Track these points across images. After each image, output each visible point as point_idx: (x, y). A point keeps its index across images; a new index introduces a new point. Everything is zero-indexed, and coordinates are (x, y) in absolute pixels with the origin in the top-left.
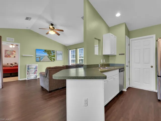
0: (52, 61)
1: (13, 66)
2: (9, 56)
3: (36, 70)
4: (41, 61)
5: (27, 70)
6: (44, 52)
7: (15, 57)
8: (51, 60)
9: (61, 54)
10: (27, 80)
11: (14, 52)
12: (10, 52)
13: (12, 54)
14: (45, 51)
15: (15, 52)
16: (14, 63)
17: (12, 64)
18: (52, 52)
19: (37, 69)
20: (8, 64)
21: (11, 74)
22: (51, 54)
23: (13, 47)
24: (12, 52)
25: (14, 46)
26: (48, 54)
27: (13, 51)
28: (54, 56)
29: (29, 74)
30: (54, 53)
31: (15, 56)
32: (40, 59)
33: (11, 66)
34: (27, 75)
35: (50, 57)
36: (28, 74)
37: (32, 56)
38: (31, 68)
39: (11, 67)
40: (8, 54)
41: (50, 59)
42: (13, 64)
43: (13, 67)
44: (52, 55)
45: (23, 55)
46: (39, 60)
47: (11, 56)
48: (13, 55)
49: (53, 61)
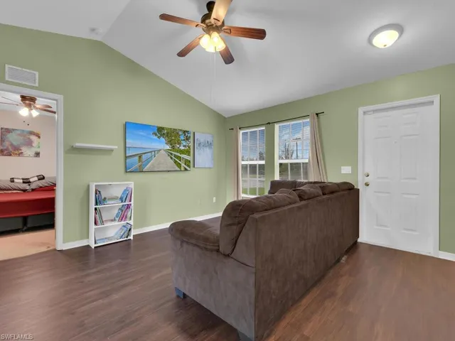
0: (182, 169)
1: (33, 186)
2: (17, 152)
3: (128, 206)
4: (146, 169)
5: (93, 206)
6: (156, 135)
7: (37, 154)
8: (179, 165)
9: (209, 145)
10: (93, 246)
11: (33, 138)
12: (19, 135)
13: (30, 144)
14: (160, 131)
15: (39, 137)
16: (36, 179)
17: (26, 181)
18: (182, 138)
19: (130, 201)
20: (12, 180)
21: (25, 219)
22: (180, 144)
23: (31, 115)
24: (29, 136)
25: (35, 113)
26: (170, 142)
27: (32, 133)
28: (188, 153)
29: (102, 223)
30: (187, 139)
31: (38, 150)
32: (140, 161)
33: (26, 186)
34: (92, 227)
35: (175, 156)
36: (96, 224)
37: (112, 150)
38: (109, 199)
39: (25, 191)
40: (15, 143)
41: (175, 162)
42: (31, 180)
43: (33, 190)
44: (182, 148)
45: (78, 144)
46: (137, 166)
47: (24, 149)
48: (32, 146)
49: (186, 170)
